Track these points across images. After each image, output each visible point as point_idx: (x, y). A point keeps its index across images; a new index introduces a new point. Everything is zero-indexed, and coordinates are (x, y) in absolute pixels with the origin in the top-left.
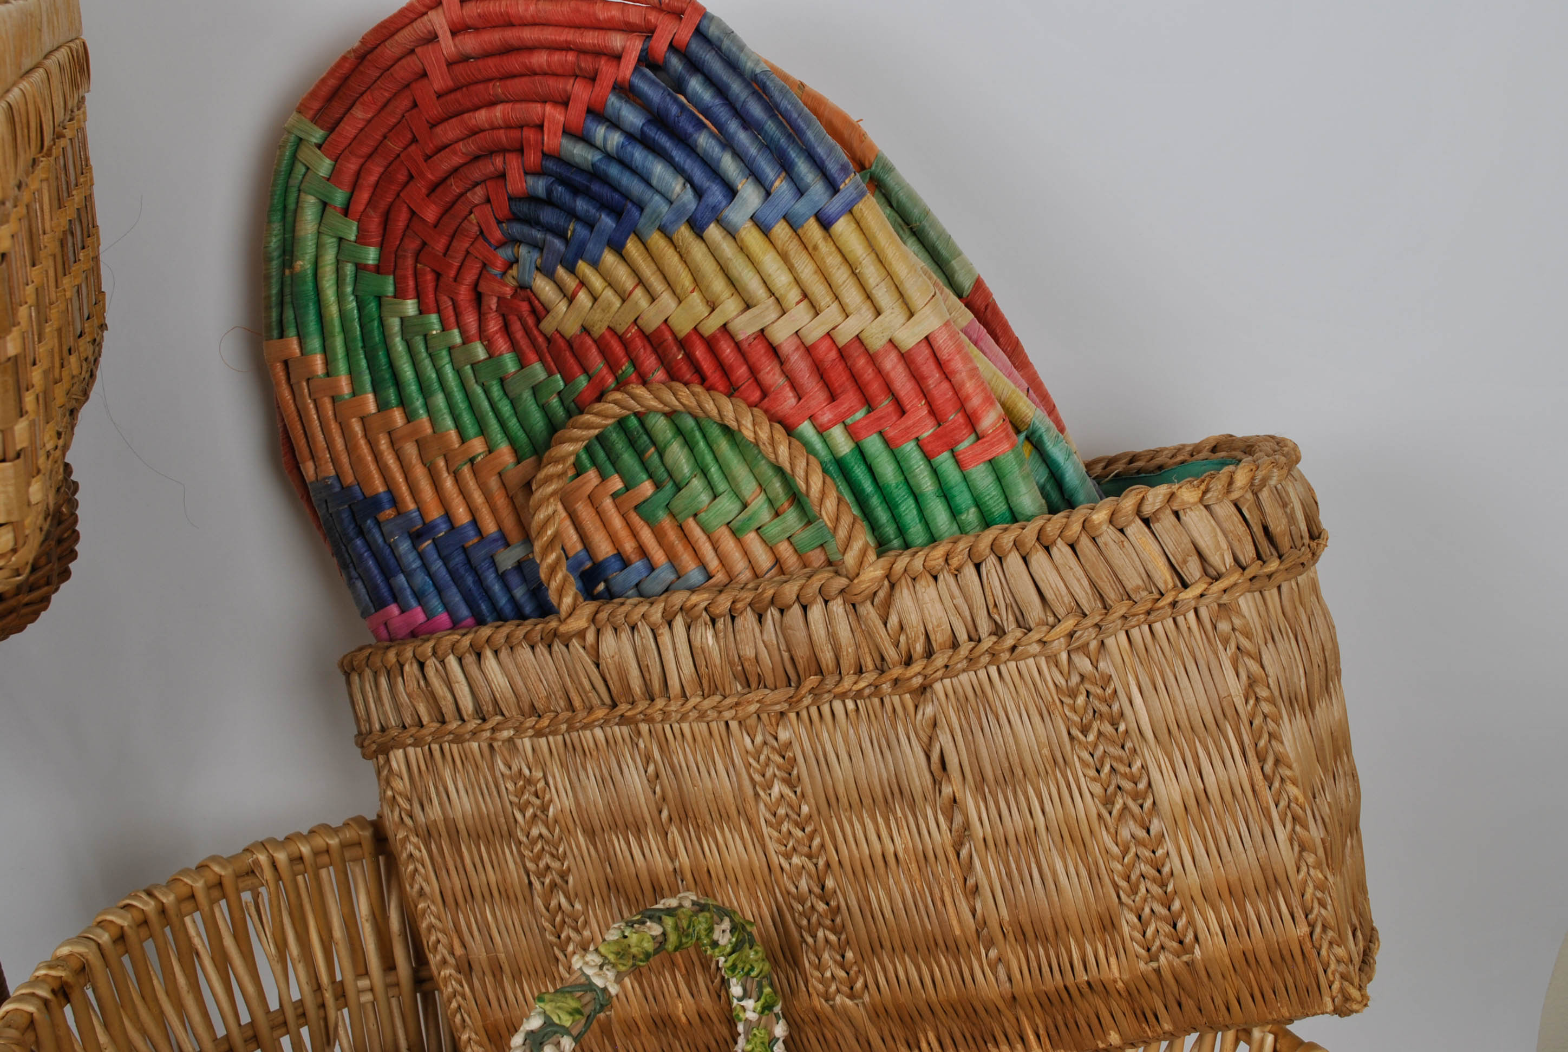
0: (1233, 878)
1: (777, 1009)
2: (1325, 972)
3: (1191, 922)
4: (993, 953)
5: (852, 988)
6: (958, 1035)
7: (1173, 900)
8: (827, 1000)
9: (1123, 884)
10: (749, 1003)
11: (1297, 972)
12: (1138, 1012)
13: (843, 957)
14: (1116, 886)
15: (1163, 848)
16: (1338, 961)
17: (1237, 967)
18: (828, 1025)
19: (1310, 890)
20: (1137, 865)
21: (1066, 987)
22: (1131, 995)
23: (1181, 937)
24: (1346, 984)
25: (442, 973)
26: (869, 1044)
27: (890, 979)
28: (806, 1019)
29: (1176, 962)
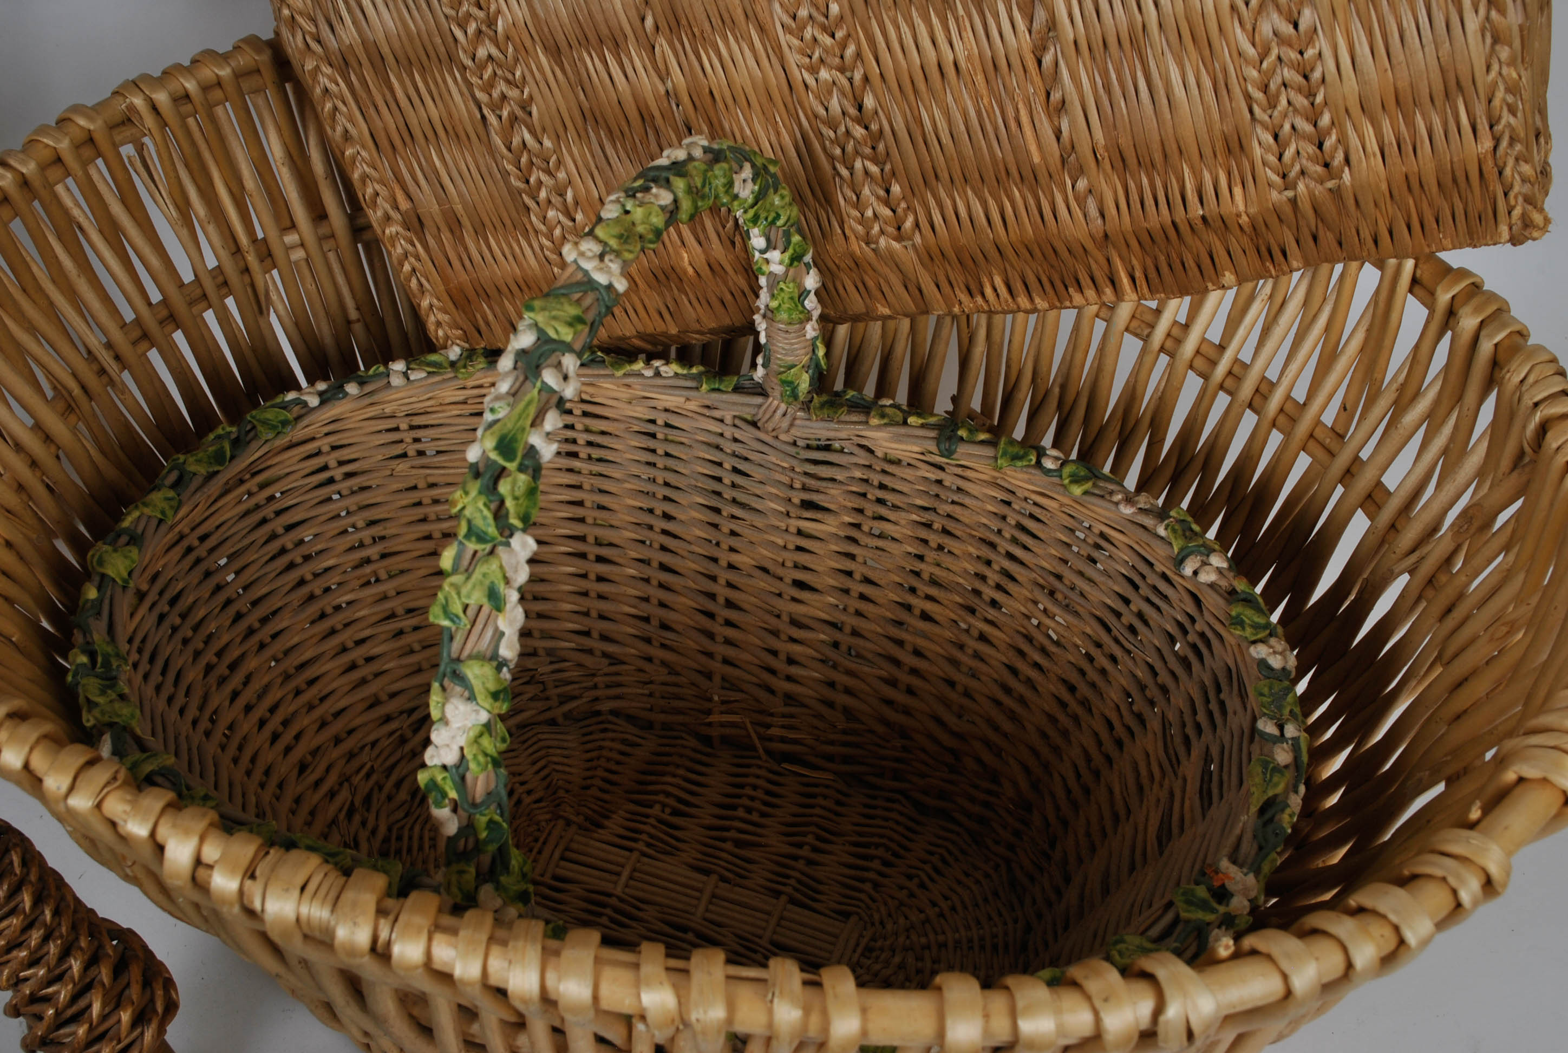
0: (1403, 84)
1: (808, 258)
2: (1506, 194)
3: (1342, 140)
4: (1082, 184)
5: (899, 228)
6: (1031, 279)
7: (1321, 113)
8: (867, 244)
9: (1258, 95)
10: (775, 255)
11: (1470, 199)
12: (1263, 249)
13: (888, 191)
14: (1248, 97)
15: (1314, 47)
16: (1524, 180)
17: (1395, 193)
18: (870, 272)
19: (1500, 94)
20: (1278, 71)
21: (1174, 223)
22: (1256, 230)
23: (1328, 160)
24: (1530, 208)
25: (387, 232)
26: (920, 291)
27: (948, 217)
28: (842, 265)
29: (1319, 190)
